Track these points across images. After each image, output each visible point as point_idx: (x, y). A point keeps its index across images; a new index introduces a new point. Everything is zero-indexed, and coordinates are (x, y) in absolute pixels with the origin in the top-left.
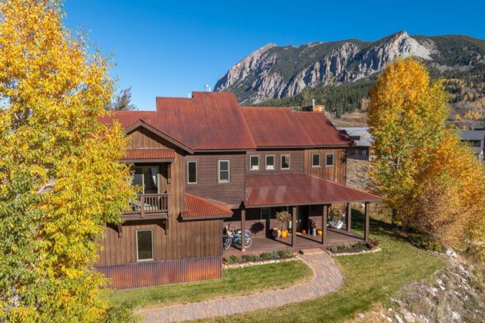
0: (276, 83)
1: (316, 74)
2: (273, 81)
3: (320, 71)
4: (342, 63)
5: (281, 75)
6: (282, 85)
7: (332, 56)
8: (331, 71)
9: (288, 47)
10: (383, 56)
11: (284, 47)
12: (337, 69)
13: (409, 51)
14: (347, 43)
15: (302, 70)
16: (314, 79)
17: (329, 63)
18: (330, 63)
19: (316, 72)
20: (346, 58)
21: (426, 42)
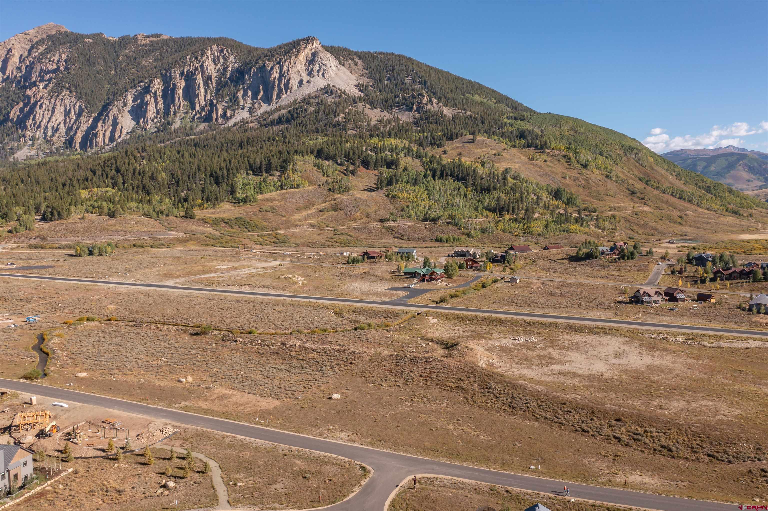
0: (67, 113)
1: (157, 103)
2: (60, 109)
3: (164, 97)
4: (206, 84)
5: (79, 98)
6: (83, 119)
7: (186, 68)
8: (185, 98)
9: (94, 36)
10: (280, 80)
11: (84, 36)
12: (197, 96)
13: (323, 75)
14: (214, 47)
15: (126, 91)
16: (151, 113)
17: (181, 84)
18: (183, 84)
19: (156, 97)
20: (214, 75)
21: (351, 62)
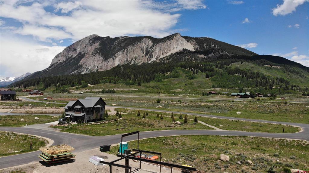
9: (107, 37)
11: (104, 38)
14: (145, 38)
21: (191, 41)
